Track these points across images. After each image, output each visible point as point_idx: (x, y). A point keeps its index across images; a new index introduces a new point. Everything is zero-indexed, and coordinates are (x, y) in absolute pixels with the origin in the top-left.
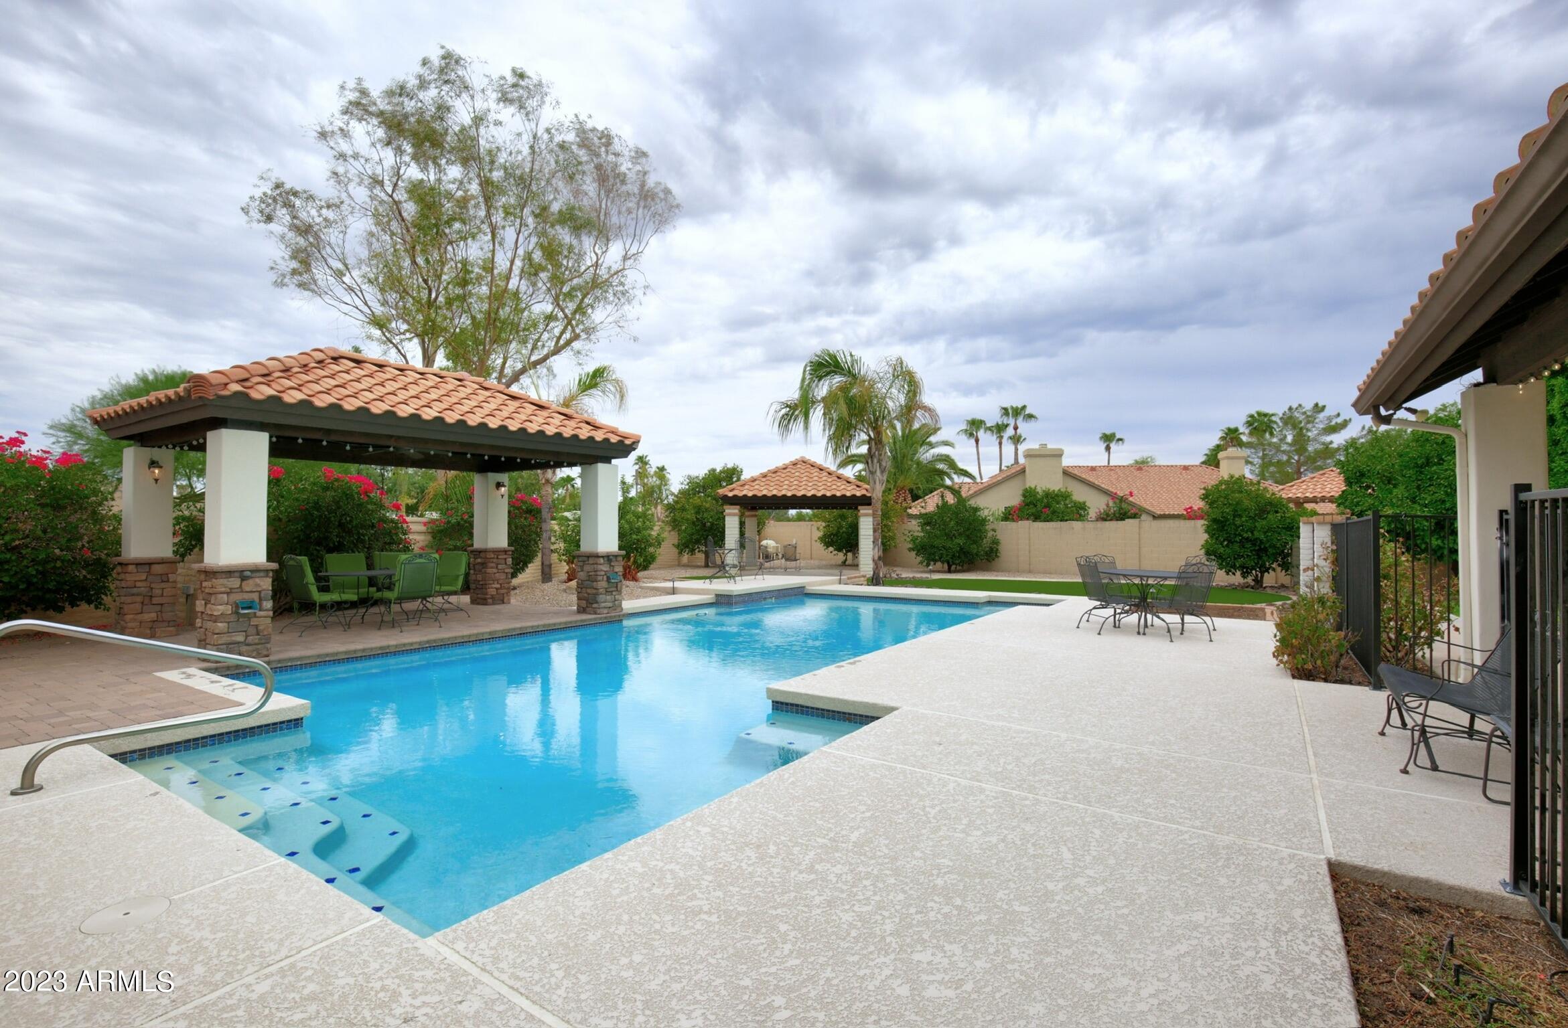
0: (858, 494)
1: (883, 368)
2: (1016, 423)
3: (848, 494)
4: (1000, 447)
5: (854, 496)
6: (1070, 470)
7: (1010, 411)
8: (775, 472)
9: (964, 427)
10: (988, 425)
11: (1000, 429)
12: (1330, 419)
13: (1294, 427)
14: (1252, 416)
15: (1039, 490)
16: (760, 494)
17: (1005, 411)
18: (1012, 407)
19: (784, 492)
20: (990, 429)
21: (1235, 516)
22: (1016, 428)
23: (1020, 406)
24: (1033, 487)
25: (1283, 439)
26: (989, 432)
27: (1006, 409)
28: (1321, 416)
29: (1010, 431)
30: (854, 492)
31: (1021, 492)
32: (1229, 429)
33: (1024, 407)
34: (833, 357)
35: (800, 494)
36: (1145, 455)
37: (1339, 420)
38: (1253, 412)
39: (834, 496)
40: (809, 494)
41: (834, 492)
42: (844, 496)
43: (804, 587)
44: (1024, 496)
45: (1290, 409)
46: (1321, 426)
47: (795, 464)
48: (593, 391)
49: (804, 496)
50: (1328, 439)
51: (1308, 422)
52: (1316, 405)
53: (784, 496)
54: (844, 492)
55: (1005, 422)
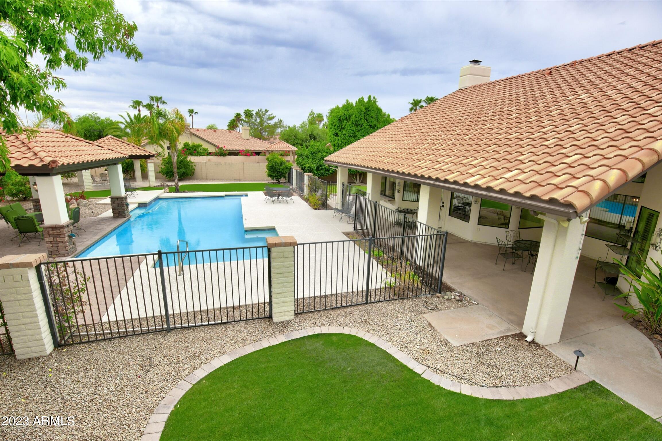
2: (157, 105)
7: (155, 99)
9: (132, 104)
10: (144, 104)
11: (150, 106)
12: (270, 115)
13: (260, 117)
14: (246, 111)
17: (152, 98)
18: (155, 97)
21: (276, 165)
22: (158, 107)
23: (159, 97)
25: (256, 120)
28: (267, 114)
32: (237, 114)
33: (161, 98)
36: (212, 123)
37: (272, 116)
38: (246, 109)
43: (158, 197)
45: (259, 110)
46: (267, 117)
50: (269, 122)
51: (263, 115)
52: (266, 110)
55: (152, 103)
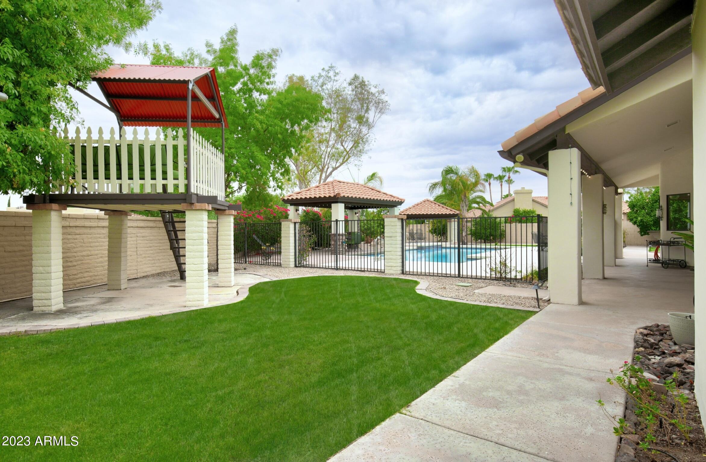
0: (451, 213)
1: (466, 171)
2: (509, 175)
3: (448, 213)
4: (501, 187)
5: (450, 214)
6: (536, 199)
7: (506, 169)
8: (417, 205)
10: (495, 176)
11: (500, 178)
15: (521, 209)
16: (414, 214)
18: (507, 167)
19: (423, 213)
20: (496, 178)
23: (511, 167)
24: (518, 208)
26: (496, 180)
27: (504, 168)
29: (506, 178)
30: (450, 213)
31: (513, 211)
34: (451, 168)
35: (429, 213)
39: (442, 214)
40: (433, 213)
41: (442, 213)
42: (446, 214)
44: (514, 212)
47: (424, 202)
48: (372, 181)
49: (431, 214)
53: (423, 214)
54: (446, 213)
55: (504, 175)
